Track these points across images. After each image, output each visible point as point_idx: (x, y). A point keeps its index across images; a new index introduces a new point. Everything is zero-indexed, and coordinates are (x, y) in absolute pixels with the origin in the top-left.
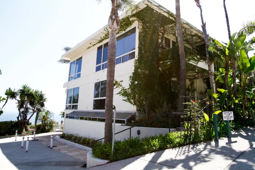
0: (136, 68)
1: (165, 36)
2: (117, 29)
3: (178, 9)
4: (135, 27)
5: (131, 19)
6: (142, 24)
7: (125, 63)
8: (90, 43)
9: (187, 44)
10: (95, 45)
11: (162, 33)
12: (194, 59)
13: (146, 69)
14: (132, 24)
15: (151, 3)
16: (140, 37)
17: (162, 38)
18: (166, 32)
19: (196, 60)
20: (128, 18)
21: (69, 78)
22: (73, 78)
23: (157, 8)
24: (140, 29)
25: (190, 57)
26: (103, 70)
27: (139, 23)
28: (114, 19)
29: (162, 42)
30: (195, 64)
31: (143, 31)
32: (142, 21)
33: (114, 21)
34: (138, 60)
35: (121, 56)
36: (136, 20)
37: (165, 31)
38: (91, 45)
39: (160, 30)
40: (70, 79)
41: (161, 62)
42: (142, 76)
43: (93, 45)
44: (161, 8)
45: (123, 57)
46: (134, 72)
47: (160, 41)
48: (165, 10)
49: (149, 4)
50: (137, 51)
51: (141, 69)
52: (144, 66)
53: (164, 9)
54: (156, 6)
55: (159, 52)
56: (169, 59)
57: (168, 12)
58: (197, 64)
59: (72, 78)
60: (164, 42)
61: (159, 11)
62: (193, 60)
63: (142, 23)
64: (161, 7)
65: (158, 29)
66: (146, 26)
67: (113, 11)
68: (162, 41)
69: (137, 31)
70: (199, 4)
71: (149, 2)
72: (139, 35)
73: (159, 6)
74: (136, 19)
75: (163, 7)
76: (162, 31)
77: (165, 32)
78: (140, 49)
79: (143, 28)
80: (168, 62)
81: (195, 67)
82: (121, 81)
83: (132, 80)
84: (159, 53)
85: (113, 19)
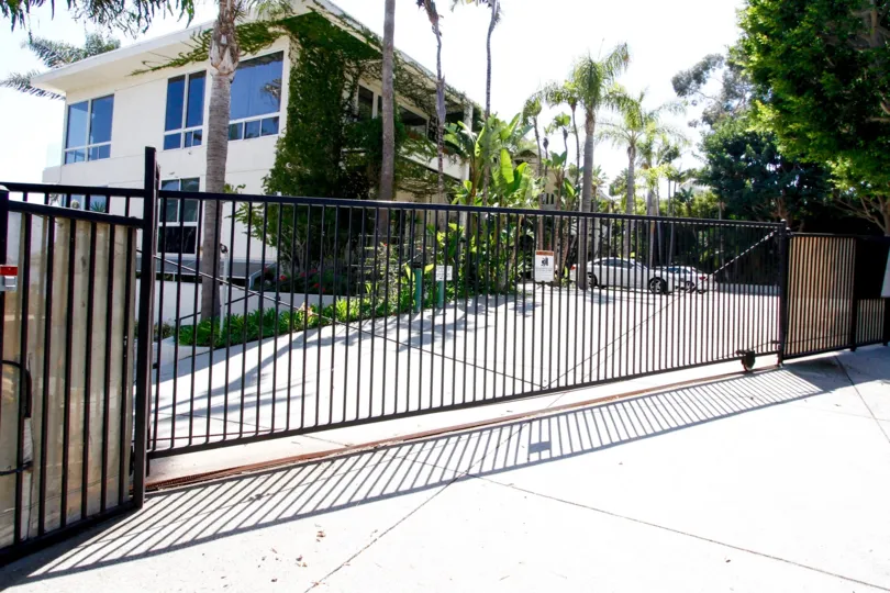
0: (281, 160)
1: (361, 82)
2: (232, 69)
3: (389, 28)
4: (282, 52)
5: (271, 30)
6: (300, 47)
7: (252, 140)
8: (144, 63)
9: (417, 106)
10: (159, 68)
11: (352, 74)
12: (422, 151)
13: (305, 163)
14: (273, 41)
15: (322, 7)
16: (292, 81)
17: (353, 87)
18: (365, 73)
19: (426, 153)
20: (261, 26)
21: (66, 153)
22: (83, 155)
23: (338, 21)
24: (295, 61)
25: (414, 146)
26: (188, 149)
27: (293, 45)
28: (225, 46)
29: (350, 99)
30: (424, 163)
31: (303, 67)
32: (300, 39)
33: (224, 51)
34: (285, 140)
35: (243, 120)
36: (284, 34)
37: (361, 69)
38: (144, 68)
39: (349, 67)
40: (71, 157)
41: (345, 150)
42: (295, 180)
43: (154, 69)
44: (348, 21)
45: (246, 124)
46: (274, 167)
47: (346, 95)
48: (358, 27)
49: (318, 9)
50: (283, 115)
51: (292, 163)
52: (302, 157)
53: (355, 26)
54: (337, 17)
55: (343, 125)
56: (362, 146)
57: (367, 33)
58: (430, 161)
59: (78, 154)
60: (356, 98)
61: (343, 28)
62: (420, 153)
63: (302, 43)
64: (348, 17)
65: (343, 63)
66: (312, 53)
67: (224, 25)
68: (352, 95)
69: (287, 66)
70: (437, 27)
71: (318, 4)
72: (291, 77)
73: (344, 17)
74: (283, 31)
75: (354, 21)
76: (354, 70)
77: (360, 72)
78: (291, 111)
79: (303, 58)
80: (360, 152)
81: (424, 168)
82: (240, 186)
83: (270, 186)
84: (340, 128)
85: (223, 45)
